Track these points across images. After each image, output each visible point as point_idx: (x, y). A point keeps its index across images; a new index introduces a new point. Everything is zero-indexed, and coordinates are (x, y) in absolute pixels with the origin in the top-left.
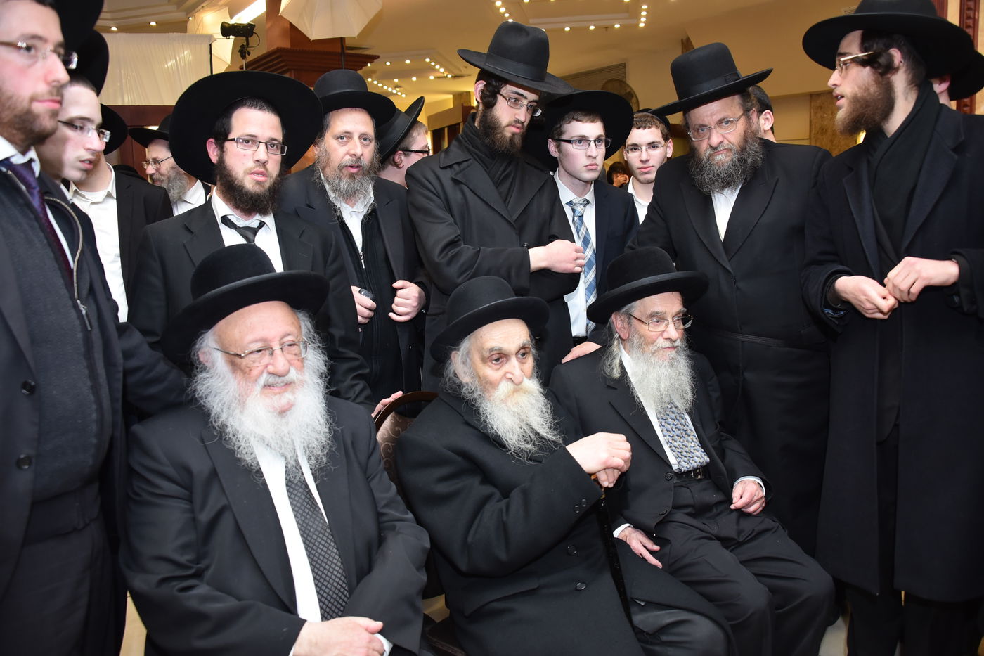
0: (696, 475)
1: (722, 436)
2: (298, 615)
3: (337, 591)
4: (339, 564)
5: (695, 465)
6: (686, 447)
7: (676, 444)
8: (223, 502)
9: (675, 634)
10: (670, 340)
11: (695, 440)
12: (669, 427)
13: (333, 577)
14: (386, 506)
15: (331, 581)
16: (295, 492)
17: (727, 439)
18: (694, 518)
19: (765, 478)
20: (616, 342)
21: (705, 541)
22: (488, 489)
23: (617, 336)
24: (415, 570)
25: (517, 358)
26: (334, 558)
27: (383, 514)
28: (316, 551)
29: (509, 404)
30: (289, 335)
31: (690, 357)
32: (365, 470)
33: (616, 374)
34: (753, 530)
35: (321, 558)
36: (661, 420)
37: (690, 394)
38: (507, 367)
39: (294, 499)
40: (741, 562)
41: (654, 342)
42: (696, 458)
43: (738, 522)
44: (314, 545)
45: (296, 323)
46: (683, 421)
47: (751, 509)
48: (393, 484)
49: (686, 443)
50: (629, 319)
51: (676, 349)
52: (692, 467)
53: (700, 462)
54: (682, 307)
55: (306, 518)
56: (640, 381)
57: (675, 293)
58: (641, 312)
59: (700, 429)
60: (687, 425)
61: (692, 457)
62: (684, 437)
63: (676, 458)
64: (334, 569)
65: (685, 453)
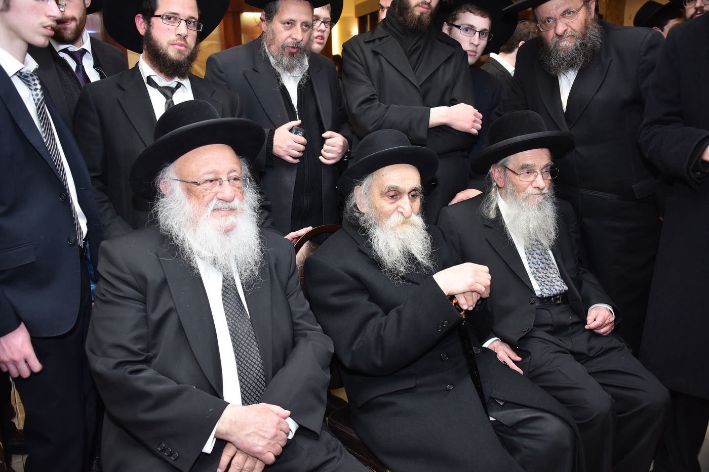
0: (556, 300)
1: (580, 270)
2: (223, 398)
3: (256, 381)
4: (259, 360)
5: (555, 292)
6: (549, 277)
7: (540, 275)
8: (171, 305)
9: (530, 428)
10: (539, 188)
11: (556, 272)
12: (535, 261)
13: (254, 369)
14: (300, 318)
15: (252, 373)
16: (229, 301)
17: (584, 273)
18: (553, 335)
19: (615, 306)
20: (494, 189)
21: (561, 354)
23: (495, 184)
24: (320, 368)
25: (409, 198)
26: (255, 354)
27: (298, 324)
28: (241, 348)
30: (235, 171)
31: (556, 204)
32: (285, 288)
33: (492, 215)
34: (602, 348)
35: (245, 353)
36: (528, 255)
37: (553, 234)
38: (400, 203)
39: (227, 306)
40: (589, 374)
41: (525, 190)
42: (557, 287)
43: (589, 340)
44: (240, 343)
45: (239, 163)
46: (547, 256)
47: (602, 331)
48: (307, 301)
49: (548, 274)
50: (505, 170)
51: (544, 196)
52: (552, 293)
53: (559, 290)
54: (549, 161)
55: (235, 321)
56: (512, 222)
57: (544, 150)
58: (514, 164)
59: (561, 263)
60: (550, 260)
61: (553, 286)
62: (547, 270)
63: (540, 286)
64: (255, 363)
65: (547, 283)
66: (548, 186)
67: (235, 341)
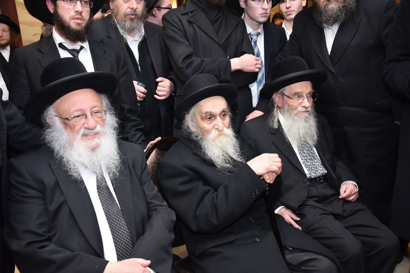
0: (320, 180)
1: (334, 159)
2: (104, 259)
3: (126, 245)
4: (127, 230)
5: (319, 175)
6: (314, 165)
7: (308, 164)
8: (63, 199)
9: (309, 266)
10: (305, 107)
11: (319, 161)
12: (304, 155)
13: (124, 237)
14: (152, 198)
15: (123, 240)
16: (102, 192)
17: (337, 161)
18: (319, 203)
19: (358, 182)
20: (275, 109)
21: (325, 215)
22: (207, 188)
23: (276, 105)
24: (168, 232)
25: (220, 117)
26: (124, 227)
27: (151, 203)
28: (114, 224)
29: (216, 142)
30: (95, 107)
31: (316, 117)
32: (140, 180)
33: (276, 126)
34: (352, 210)
36: (300, 151)
37: (316, 137)
38: (215, 122)
39: (101, 196)
40: (346, 227)
41: (296, 108)
42: (320, 171)
43: (343, 205)
44: (113, 220)
45: (99, 100)
46: (312, 151)
47: (351, 198)
48: (155, 186)
49: (314, 163)
50: (283, 96)
51: (308, 112)
52: (317, 175)
53: (322, 173)
54: (312, 89)
55: (108, 206)
56: (289, 130)
57: (308, 82)
58: (289, 92)
59: (322, 156)
60: (315, 154)
61: (317, 171)
62: (313, 160)
63: (309, 171)
64: (124, 233)
65: (313, 169)
66: (311, 106)
67: (109, 219)
